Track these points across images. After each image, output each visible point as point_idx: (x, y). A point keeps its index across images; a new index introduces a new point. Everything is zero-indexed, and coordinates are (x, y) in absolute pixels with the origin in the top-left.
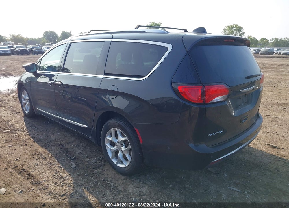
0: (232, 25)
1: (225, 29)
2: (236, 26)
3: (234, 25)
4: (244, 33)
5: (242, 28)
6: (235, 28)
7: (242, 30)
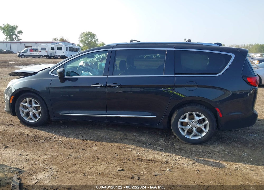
0: (87, 32)
1: (81, 35)
2: (90, 33)
3: (89, 32)
4: (98, 40)
5: (95, 35)
6: (90, 35)
7: (96, 37)
